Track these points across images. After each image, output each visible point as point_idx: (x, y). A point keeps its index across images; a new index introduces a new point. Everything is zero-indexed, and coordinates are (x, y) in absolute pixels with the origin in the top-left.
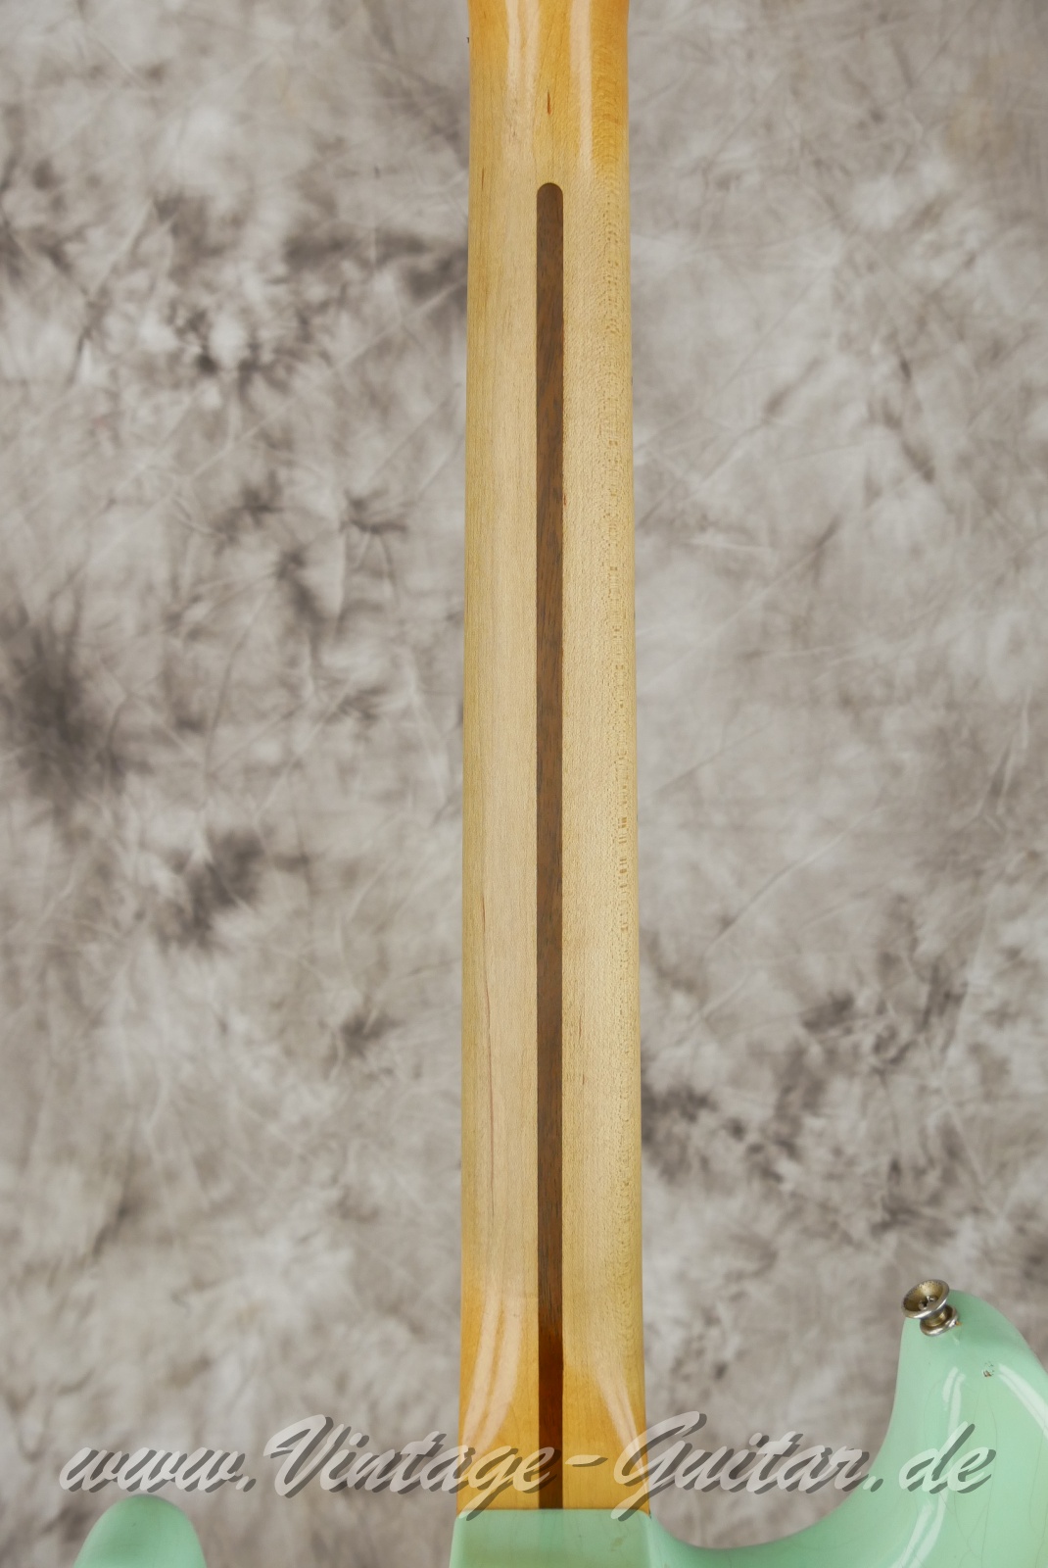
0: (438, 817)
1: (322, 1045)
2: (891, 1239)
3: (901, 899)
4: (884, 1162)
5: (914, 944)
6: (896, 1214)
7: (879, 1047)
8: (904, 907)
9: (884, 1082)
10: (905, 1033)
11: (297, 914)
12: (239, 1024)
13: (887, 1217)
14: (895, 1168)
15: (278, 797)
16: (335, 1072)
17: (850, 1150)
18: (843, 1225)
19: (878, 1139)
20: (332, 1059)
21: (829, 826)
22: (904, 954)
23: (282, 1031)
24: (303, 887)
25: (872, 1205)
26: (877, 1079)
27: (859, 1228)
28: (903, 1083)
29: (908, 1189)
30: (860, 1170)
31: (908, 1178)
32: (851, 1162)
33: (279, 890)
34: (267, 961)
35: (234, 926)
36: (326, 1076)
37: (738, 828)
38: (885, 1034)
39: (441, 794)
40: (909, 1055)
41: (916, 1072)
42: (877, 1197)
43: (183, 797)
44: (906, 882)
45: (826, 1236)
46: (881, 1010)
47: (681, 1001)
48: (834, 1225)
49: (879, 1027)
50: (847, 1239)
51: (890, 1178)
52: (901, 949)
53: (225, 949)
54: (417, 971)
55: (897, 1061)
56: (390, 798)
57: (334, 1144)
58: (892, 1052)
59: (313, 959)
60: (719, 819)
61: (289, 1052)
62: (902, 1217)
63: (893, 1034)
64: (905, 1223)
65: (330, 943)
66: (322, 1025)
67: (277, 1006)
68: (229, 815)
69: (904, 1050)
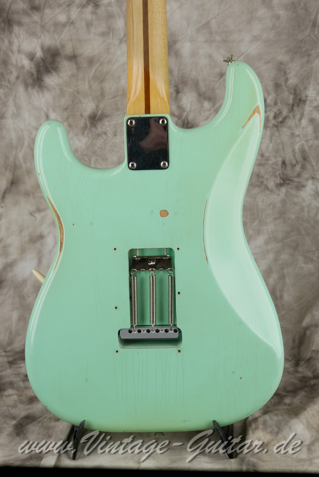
0: (121, 41)
1: (82, 123)
2: (283, 190)
3: (281, 63)
4: (280, 160)
5: (287, 80)
6: (285, 181)
7: (275, 117)
8: (282, 66)
9: (278, 130)
10: (285, 112)
11: (73, 76)
12: (52, 115)
13: (282, 182)
14: (284, 163)
15: (66, 34)
16: (86, 132)
17: (267, 155)
18: (265, 183)
19: (277, 151)
20: (85, 128)
21: (256, 38)
22: (283, 83)
23: (68, 118)
24: (75, 66)
25: (276, 176)
26: (275, 128)
27: (271, 184)
28: (285, 131)
29: (289, 172)
30: (271, 162)
31: (289, 168)
32: (267, 159)
33: (66, 67)
34: (62, 93)
35: (51, 80)
36: (83, 134)
37: (224, 41)
38: (277, 112)
39: (122, 33)
40: (286, 121)
41: (290, 127)
42: (277, 174)
43: (33, 34)
44: (282, 57)
45: (259, 187)
46: (276, 104)
47: (207, 105)
48: (262, 182)
49: (275, 110)
50: (267, 188)
51: (282, 167)
52: (282, 81)
53: (48, 89)
54: (114, 97)
55: (282, 122)
56: (104, 34)
57: (86, 159)
58: (280, 119)
59: (78, 92)
60: (218, 38)
61: (70, 126)
62: (287, 182)
63: (280, 113)
64: (288, 184)
65: (84, 86)
66: (82, 115)
67: (66, 109)
68: (48, 40)
69: (285, 118)
